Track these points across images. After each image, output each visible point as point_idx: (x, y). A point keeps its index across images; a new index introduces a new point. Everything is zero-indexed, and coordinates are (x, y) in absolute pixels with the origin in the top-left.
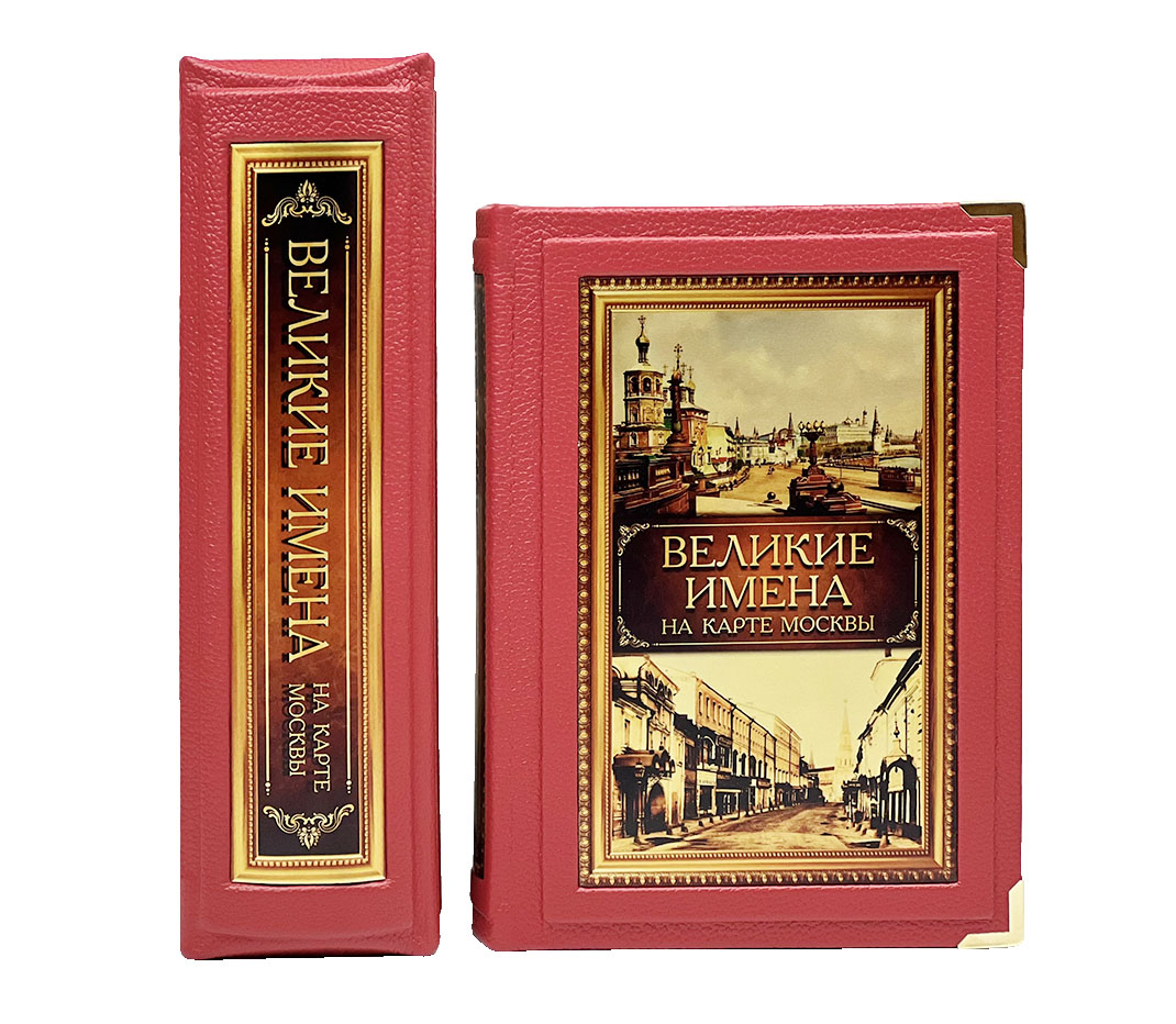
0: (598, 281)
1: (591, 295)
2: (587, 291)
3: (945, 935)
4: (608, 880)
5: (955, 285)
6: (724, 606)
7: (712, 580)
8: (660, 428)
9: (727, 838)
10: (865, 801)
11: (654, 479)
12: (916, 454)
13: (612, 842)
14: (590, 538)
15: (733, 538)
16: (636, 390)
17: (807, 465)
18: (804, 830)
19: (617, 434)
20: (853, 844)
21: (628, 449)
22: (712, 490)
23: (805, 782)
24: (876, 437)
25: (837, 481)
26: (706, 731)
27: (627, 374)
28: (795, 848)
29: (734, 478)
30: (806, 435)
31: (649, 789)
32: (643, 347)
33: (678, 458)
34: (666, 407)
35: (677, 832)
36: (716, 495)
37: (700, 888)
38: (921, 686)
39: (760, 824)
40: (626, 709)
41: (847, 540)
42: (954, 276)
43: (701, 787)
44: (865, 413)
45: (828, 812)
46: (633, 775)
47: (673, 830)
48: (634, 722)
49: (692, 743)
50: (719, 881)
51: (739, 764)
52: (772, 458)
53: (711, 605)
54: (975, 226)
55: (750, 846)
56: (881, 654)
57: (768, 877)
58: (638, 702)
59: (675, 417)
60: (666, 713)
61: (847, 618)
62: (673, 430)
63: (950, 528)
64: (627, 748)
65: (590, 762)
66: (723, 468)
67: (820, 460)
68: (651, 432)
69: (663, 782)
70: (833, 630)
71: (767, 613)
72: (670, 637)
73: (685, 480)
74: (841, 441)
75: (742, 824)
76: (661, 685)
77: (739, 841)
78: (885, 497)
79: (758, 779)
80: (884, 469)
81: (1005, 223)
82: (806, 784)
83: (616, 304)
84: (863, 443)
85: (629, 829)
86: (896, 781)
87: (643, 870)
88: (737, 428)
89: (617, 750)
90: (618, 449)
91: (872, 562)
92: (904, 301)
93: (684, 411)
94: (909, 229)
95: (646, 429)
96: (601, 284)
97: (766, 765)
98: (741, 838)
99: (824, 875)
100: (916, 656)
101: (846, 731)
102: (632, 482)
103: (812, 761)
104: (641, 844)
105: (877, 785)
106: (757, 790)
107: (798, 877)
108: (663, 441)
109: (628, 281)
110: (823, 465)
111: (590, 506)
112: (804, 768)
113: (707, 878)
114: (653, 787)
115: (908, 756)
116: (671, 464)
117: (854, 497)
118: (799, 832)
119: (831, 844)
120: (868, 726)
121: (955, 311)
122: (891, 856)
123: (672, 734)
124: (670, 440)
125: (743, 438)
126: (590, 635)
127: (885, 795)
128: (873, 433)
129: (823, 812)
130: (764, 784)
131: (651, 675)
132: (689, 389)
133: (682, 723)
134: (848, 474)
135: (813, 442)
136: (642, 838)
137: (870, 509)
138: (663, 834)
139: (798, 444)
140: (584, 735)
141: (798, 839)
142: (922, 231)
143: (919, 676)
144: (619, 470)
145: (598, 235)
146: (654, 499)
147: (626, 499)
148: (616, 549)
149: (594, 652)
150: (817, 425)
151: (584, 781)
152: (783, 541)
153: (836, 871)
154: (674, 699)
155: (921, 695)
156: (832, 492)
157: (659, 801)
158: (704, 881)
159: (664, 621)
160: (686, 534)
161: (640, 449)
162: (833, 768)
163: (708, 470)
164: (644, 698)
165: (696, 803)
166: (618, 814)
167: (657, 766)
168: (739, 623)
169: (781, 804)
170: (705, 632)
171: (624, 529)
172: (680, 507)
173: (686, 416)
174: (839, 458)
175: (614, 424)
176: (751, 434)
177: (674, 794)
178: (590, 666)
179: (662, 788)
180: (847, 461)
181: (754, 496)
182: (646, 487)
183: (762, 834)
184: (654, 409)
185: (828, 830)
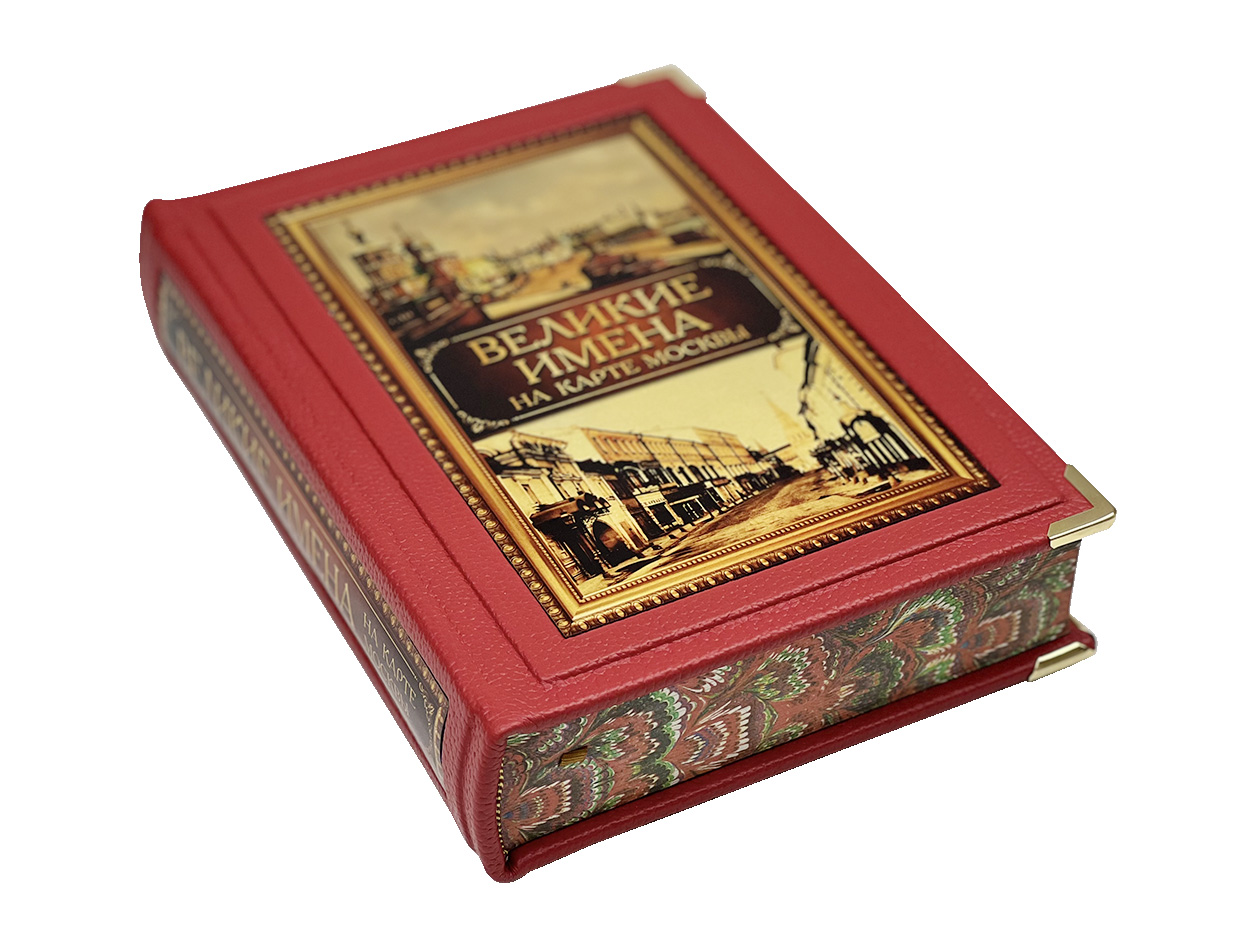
4: (596, 620)
8: (412, 278)
9: (712, 539)
10: (847, 458)
11: (429, 310)
13: (578, 587)
14: (387, 370)
18: (796, 502)
20: (859, 495)
22: (499, 298)
23: (766, 465)
25: (627, 254)
26: (621, 463)
28: (797, 519)
31: (590, 530)
32: (358, 236)
35: (649, 553)
39: (742, 514)
40: (517, 477)
43: (650, 508)
45: (811, 480)
46: (563, 525)
47: (644, 553)
48: (534, 484)
49: (613, 478)
51: (680, 477)
55: (743, 535)
56: (772, 349)
58: (526, 467)
60: (568, 466)
62: (428, 274)
64: (540, 506)
69: (603, 518)
75: (720, 521)
76: (544, 445)
77: (728, 536)
79: (711, 480)
82: (769, 466)
85: (590, 569)
86: (867, 432)
87: (632, 598)
89: (530, 511)
97: (711, 467)
98: (729, 532)
99: (848, 529)
100: (809, 340)
101: (781, 415)
103: (760, 446)
104: (613, 577)
105: (849, 444)
106: (716, 489)
112: (757, 456)
114: (593, 526)
115: (865, 411)
118: (791, 505)
119: (835, 503)
120: (802, 403)
122: (911, 489)
123: (584, 479)
124: (430, 281)
127: (864, 447)
129: (806, 481)
130: (722, 482)
131: (527, 442)
133: (588, 466)
136: (612, 571)
138: (635, 560)
140: (482, 512)
141: (796, 511)
143: (825, 352)
144: (387, 317)
147: (410, 333)
148: (421, 368)
149: (450, 446)
151: (508, 548)
153: (859, 521)
154: (566, 450)
155: (840, 364)
157: (608, 536)
162: (789, 446)
164: (531, 462)
165: (653, 524)
166: (569, 561)
167: (587, 508)
168: (598, 376)
169: (752, 491)
170: (564, 393)
171: (421, 352)
172: (472, 318)
177: (623, 525)
179: (604, 524)
182: (424, 318)
183: (751, 521)
185: (823, 493)
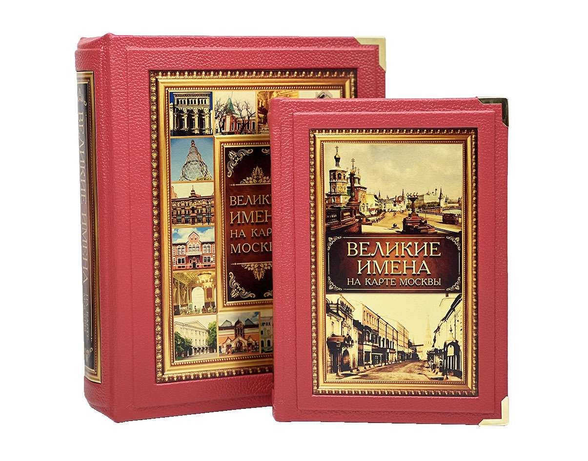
0: (317, 131)
1: (314, 137)
2: (313, 135)
3: (473, 419)
4: (325, 391)
5: (476, 134)
6: (374, 273)
7: (369, 261)
8: (345, 195)
9: (377, 375)
10: (437, 360)
11: (343, 217)
12: (459, 208)
13: (327, 375)
14: (315, 242)
15: (378, 243)
16: (335, 178)
17: (410, 212)
18: (410, 372)
19: (326, 197)
20: (431, 378)
21: (331, 204)
22: (369, 222)
23: (410, 351)
24: (441, 200)
25: (424, 219)
26: (367, 327)
27: (331, 171)
28: (406, 379)
29: (378, 217)
30: (410, 199)
31: (342, 352)
32: (337, 160)
33: (353, 208)
34: (348, 186)
35: (355, 371)
36: (370, 224)
37: (365, 396)
38: (462, 310)
39: (391, 369)
40: (332, 317)
41: (429, 245)
42: (476, 130)
43: (365, 352)
44: (436, 190)
45: (420, 364)
46: (336, 346)
47: (353, 370)
48: (336, 323)
49: (361, 333)
50: (373, 393)
51: (382, 343)
52: (395, 209)
53: (369, 273)
54: (485, 108)
55: (387, 378)
56: (444, 295)
57: (395, 392)
58: (337, 314)
59: (352, 189)
60: (349, 319)
61: (429, 279)
62: (351, 196)
63: (474, 241)
64: (333, 334)
65: (317, 339)
66: (374, 213)
67: (416, 210)
68: (341, 196)
69: (349, 349)
70: (423, 284)
71: (394, 276)
72: (351, 286)
73: (356, 218)
74: (425, 202)
75: (383, 368)
76: (347, 307)
77: (382, 376)
78: (445, 227)
79: (390, 349)
80: (445, 214)
81: (499, 107)
82: (411, 352)
83: (325, 141)
84: (435, 203)
85: (334, 370)
86: (451, 351)
87: (340, 388)
88: (380, 195)
89: (329, 335)
90: (327, 204)
91: (440, 255)
92: (453, 140)
93: (356, 187)
94: (455, 109)
95: (339, 196)
96: (319, 132)
97: (393, 343)
98: (383, 375)
99: (419, 392)
100: (459, 297)
101: (429, 329)
102: (333, 218)
103: (414, 341)
104: (339, 376)
105: (442, 353)
106: (389, 354)
107: (408, 392)
108: (347, 200)
109: (331, 131)
110: (418, 212)
111: (315, 228)
112: (410, 345)
113: (368, 392)
114: (344, 351)
115: (456, 340)
116: (350, 210)
117: (432, 226)
118: (408, 372)
119: (422, 378)
120: (438, 327)
121: (476, 145)
122: (449, 384)
123: (352, 328)
124: (350, 200)
125: (382, 200)
126: (316, 284)
127: (446, 357)
128: (440, 199)
129: (418, 364)
130: (393, 351)
131: (343, 303)
132: (358, 178)
133: (356, 324)
134: (429, 216)
135: (413, 202)
136: (340, 373)
137: (438, 231)
138: (349, 372)
139: (407, 202)
140: (314, 328)
141: (408, 376)
142: (462, 110)
143: (461, 306)
144: (328, 213)
145: (317, 111)
146: (343, 226)
147: (331, 225)
148: (327, 247)
149: (318, 292)
150: (415, 194)
151: (314, 348)
152: (400, 245)
153: (424, 390)
154: (353, 313)
155: (462, 314)
156: (422, 224)
157: (347, 358)
158: (367, 393)
159: (348, 279)
160: (358, 241)
161: (337, 204)
162: (423, 345)
163: (367, 213)
164: (340, 312)
165: (363, 358)
166: (329, 363)
167: (346, 342)
168: (381, 281)
169: (400, 360)
170: (366, 284)
171: (330, 239)
172: (355, 229)
173: (357, 190)
174: (425, 209)
175: (325, 193)
176: (386, 198)
177: (353, 355)
178: (316, 298)
179: (348, 352)
180: (428, 211)
181: (386, 225)
182: (340, 220)
183: (392, 373)
184: (343, 187)
185: (421, 372)
